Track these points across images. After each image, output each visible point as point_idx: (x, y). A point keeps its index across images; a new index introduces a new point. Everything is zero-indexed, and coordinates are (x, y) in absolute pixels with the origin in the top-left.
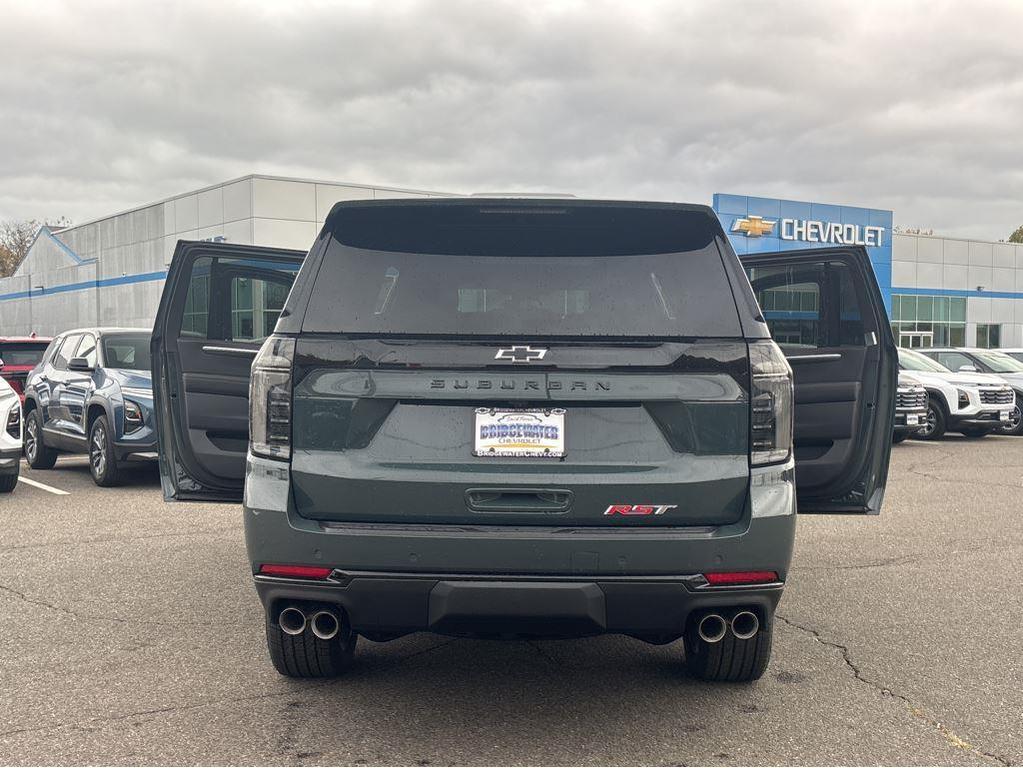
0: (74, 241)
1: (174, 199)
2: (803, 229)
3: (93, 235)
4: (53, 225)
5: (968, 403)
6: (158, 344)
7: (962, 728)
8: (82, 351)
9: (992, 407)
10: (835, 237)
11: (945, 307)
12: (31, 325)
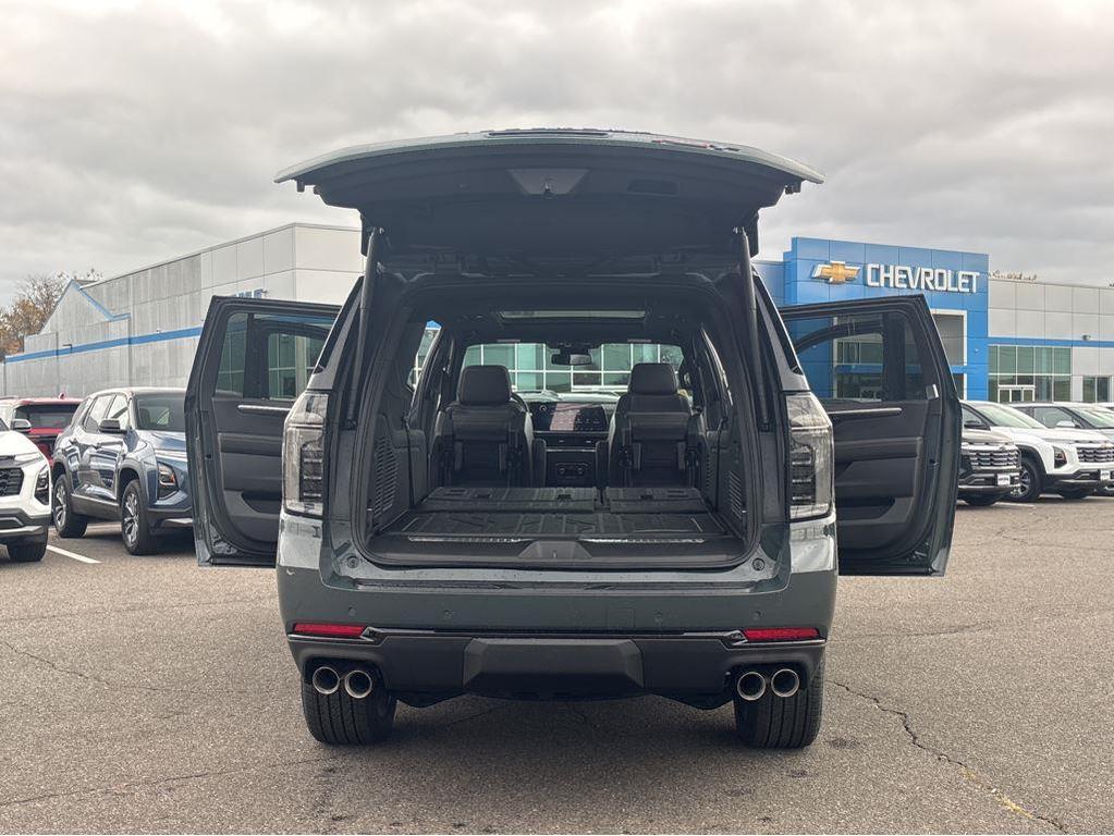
0: (104, 296)
1: (211, 249)
2: (890, 275)
3: (124, 289)
4: (82, 278)
5: (1064, 462)
6: (192, 406)
7: (1017, 792)
8: (113, 412)
9: (1092, 466)
10: (926, 284)
11: (1048, 358)
12: (58, 387)
